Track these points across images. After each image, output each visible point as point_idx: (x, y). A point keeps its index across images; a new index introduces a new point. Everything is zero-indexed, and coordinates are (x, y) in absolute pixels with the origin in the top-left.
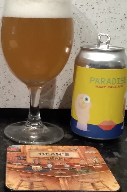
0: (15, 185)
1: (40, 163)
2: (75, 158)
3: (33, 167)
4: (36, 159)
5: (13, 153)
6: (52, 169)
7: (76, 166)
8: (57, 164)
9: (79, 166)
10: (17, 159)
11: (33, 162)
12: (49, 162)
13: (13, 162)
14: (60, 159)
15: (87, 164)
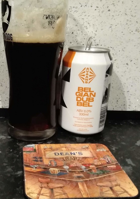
0: (35, 193)
1: (56, 165)
2: (88, 157)
3: (51, 170)
4: (52, 159)
5: (29, 154)
6: (69, 171)
7: (91, 166)
8: (73, 165)
9: (94, 166)
10: (34, 160)
11: (50, 164)
12: (65, 163)
13: (30, 164)
14: (75, 159)
15: (100, 163)
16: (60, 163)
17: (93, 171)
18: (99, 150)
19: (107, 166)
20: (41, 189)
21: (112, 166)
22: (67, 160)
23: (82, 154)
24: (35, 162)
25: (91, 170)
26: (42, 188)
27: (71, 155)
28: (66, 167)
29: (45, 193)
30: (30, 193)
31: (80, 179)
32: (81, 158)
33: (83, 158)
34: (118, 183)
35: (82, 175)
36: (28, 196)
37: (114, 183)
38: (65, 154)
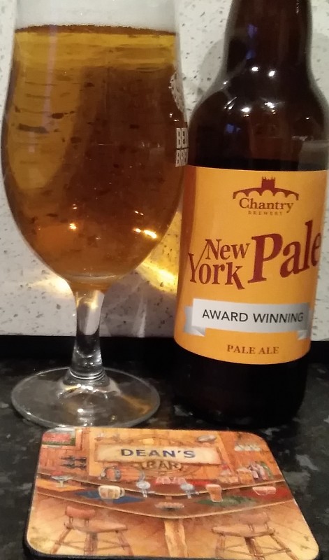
0: (49, 540)
1: (120, 478)
2: (208, 465)
3: (102, 489)
4: (112, 465)
5: (56, 449)
6: (148, 495)
7: (209, 486)
8: (163, 480)
9: (218, 486)
10: (65, 465)
11: (103, 475)
12: (143, 475)
13: (54, 473)
14: (170, 468)
15: (237, 480)
16: (130, 475)
17: (213, 498)
18: (243, 447)
19: (254, 488)
20: (67, 533)
21: (265, 489)
22: (151, 467)
23: (193, 456)
24: (68, 470)
25: (207, 494)
26: (69, 528)
27: (165, 455)
28: (144, 485)
29: (73, 541)
30: (37, 539)
31: (172, 515)
32: (188, 464)
33: (194, 465)
34: (271, 528)
35: (179, 505)
36: (32, 545)
37: (259, 529)
38: (148, 453)
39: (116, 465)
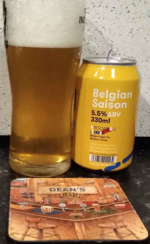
0: (20, 234)
1: (51, 202)
2: (92, 194)
3: (42, 208)
4: (46, 196)
5: (18, 189)
6: (65, 210)
7: (93, 204)
8: (71, 203)
9: (98, 204)
10: (23, 197)
11: (42, 201)
12: (61, 200)
13: (19, 201)
14: (74, 196)
15: (106, 202)
16: (55, 200)
17: (96, 210)
18: (107, 185)
19: (115, 205)
20: (28, 230)
21: (120, 205)
22: (65, 196)
23: (85, 190)
25: (93, 209)
26: (29, 228)
27: (71, 191)
28: (62, 205)
29: (31, 234)
30: (14, 233)
31: (78, 219)
32: (82, 194)
33: (85, 195)
34: (125, 224)
35: (80, 214)
36: (11, 237)
37: (119, 225)
38: (63, 189)
39: (48, 196)
